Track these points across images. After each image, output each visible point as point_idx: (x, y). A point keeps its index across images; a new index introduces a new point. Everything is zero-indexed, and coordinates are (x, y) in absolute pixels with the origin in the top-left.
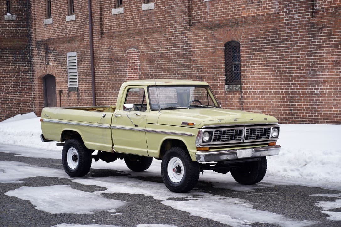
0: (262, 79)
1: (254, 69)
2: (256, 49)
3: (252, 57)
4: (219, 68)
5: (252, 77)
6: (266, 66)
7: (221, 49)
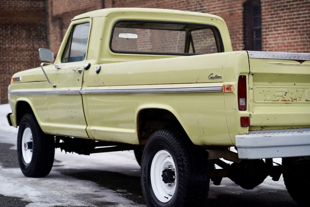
0: (287, 46)
1: (278, 34)
2: (280, 7)
3: (276, 17)
4: (236, 35)
5: (275, 44)
6: (292, 29)
7: (239, 10)
